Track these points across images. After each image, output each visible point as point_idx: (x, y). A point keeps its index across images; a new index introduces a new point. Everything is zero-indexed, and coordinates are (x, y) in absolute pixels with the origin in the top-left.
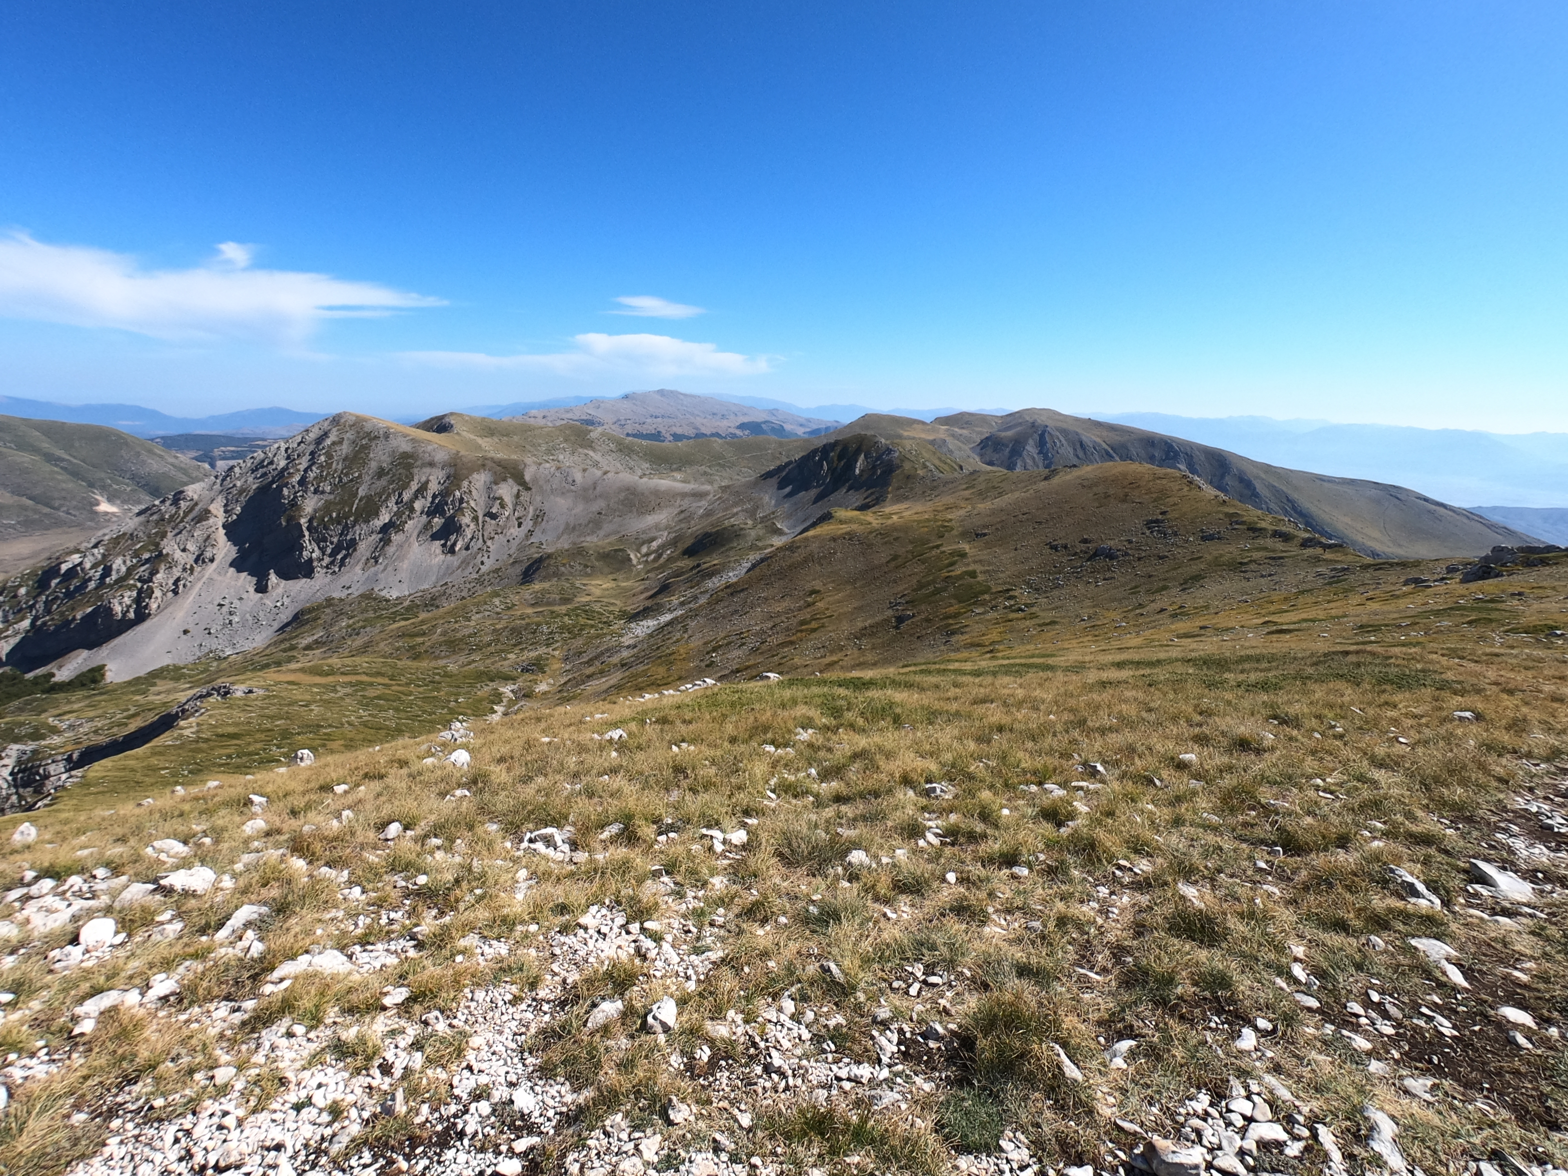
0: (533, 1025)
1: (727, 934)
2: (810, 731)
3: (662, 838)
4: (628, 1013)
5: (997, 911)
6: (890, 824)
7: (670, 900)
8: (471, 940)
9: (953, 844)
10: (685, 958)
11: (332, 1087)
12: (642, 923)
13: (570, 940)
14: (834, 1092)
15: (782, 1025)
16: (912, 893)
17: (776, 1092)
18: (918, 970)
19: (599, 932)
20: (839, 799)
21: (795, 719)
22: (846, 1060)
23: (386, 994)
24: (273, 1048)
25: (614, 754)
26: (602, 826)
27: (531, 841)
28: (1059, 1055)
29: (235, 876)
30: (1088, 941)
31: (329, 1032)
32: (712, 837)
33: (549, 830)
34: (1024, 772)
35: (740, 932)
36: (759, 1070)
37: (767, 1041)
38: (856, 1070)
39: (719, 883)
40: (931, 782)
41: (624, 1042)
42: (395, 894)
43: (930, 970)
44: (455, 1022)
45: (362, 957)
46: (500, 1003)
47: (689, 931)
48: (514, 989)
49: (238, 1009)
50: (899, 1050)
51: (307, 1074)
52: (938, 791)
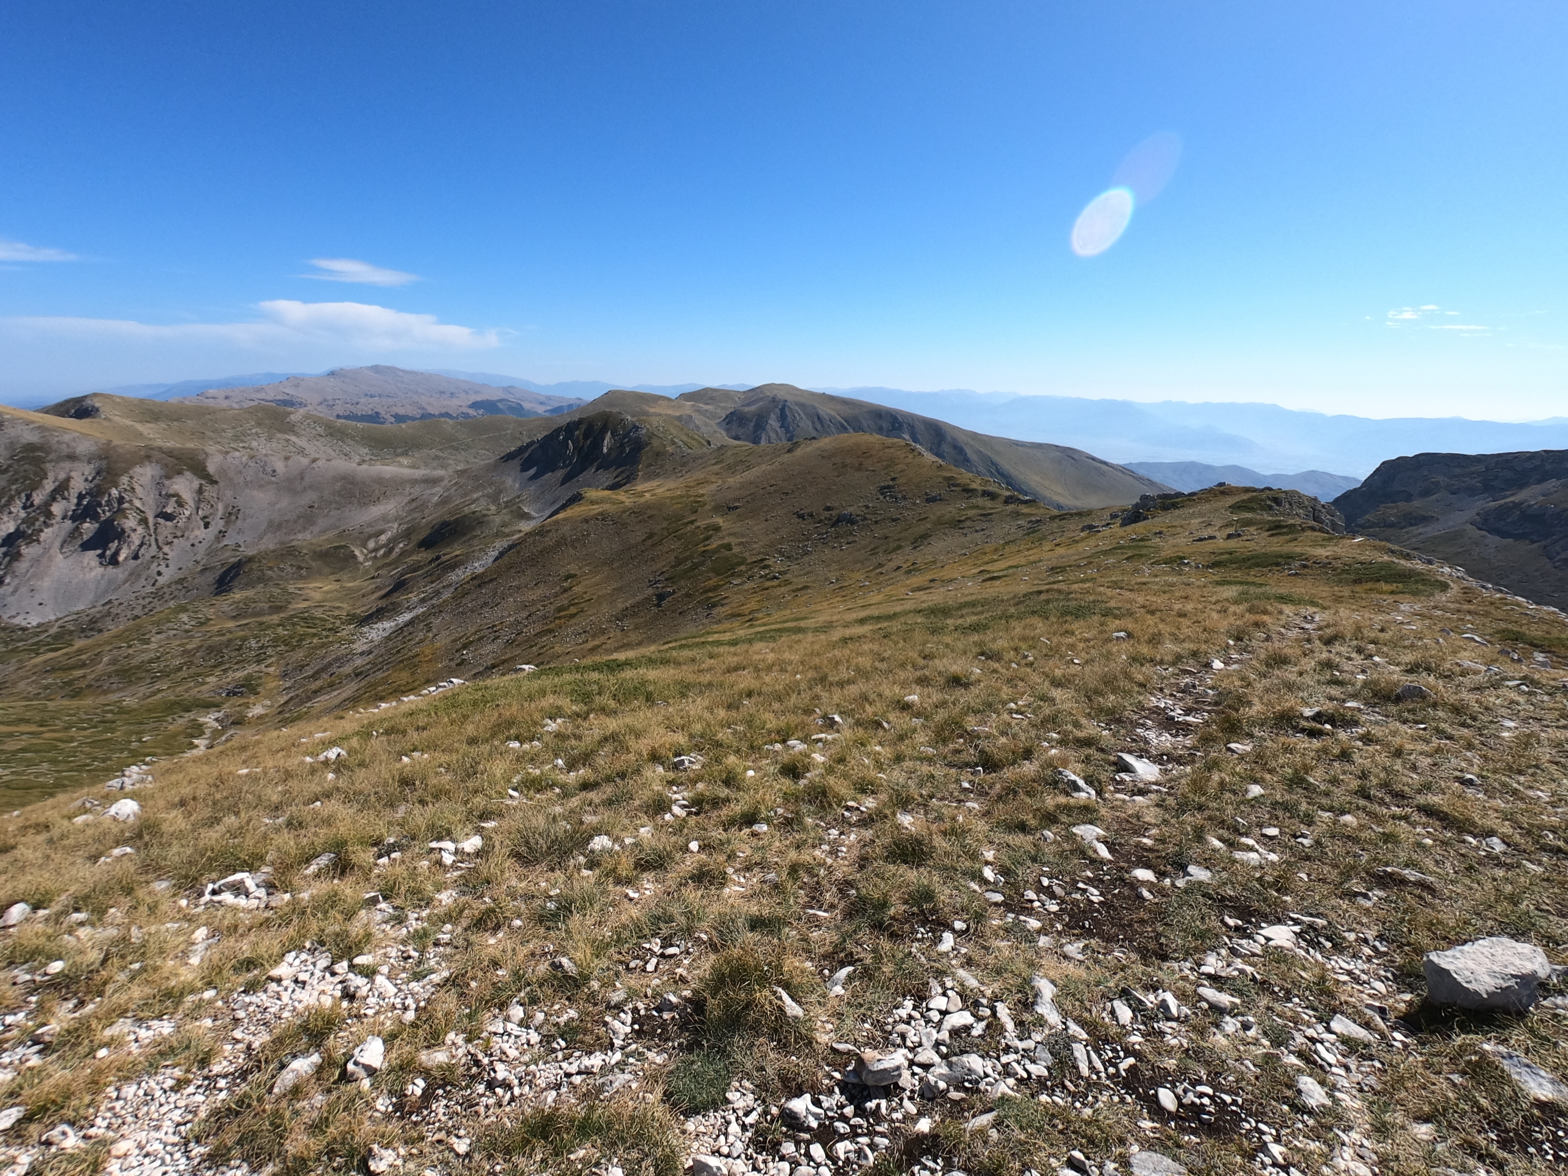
0: (203, 1108)
1: (453, 951)
2: (559, 721)
3: (384, 860)
4: (328, 1063)
5: (736, 871)
6: (637, 803)
7: (389, 927)
8: (122, 1027)
9: (697, 814)
10: (404, 987)
12: (351, 960)
13: (260, 998)
14: (564, 1090)
15: (509, 1035)
16: (655, 868)
17: (500, 1106)
18: (655, 945)
19: (296, 981)
20: (586, 786)
21: (541, 710)
22: (577, 1054)
25: (331, 776)
26: (308, 861)
27: (214, 892)
28: (780, 998)
30: (818, 883)
32: (441, 849)
33: (238, 876)
34: (769, 732)
35: (469, 944)
36: (481, 1089)
37: (491, 1055)
38: (586, 1062)
39: (446, 898)
40: (680, 755)
41: (319, 1099)
42: (14, 993)
43: (667, 943)
44: (92, 1132)
46: (158, 1093)
47: (409, 957)
48: (178, 1073)
50: (633, 1029)
52: (686, 762)
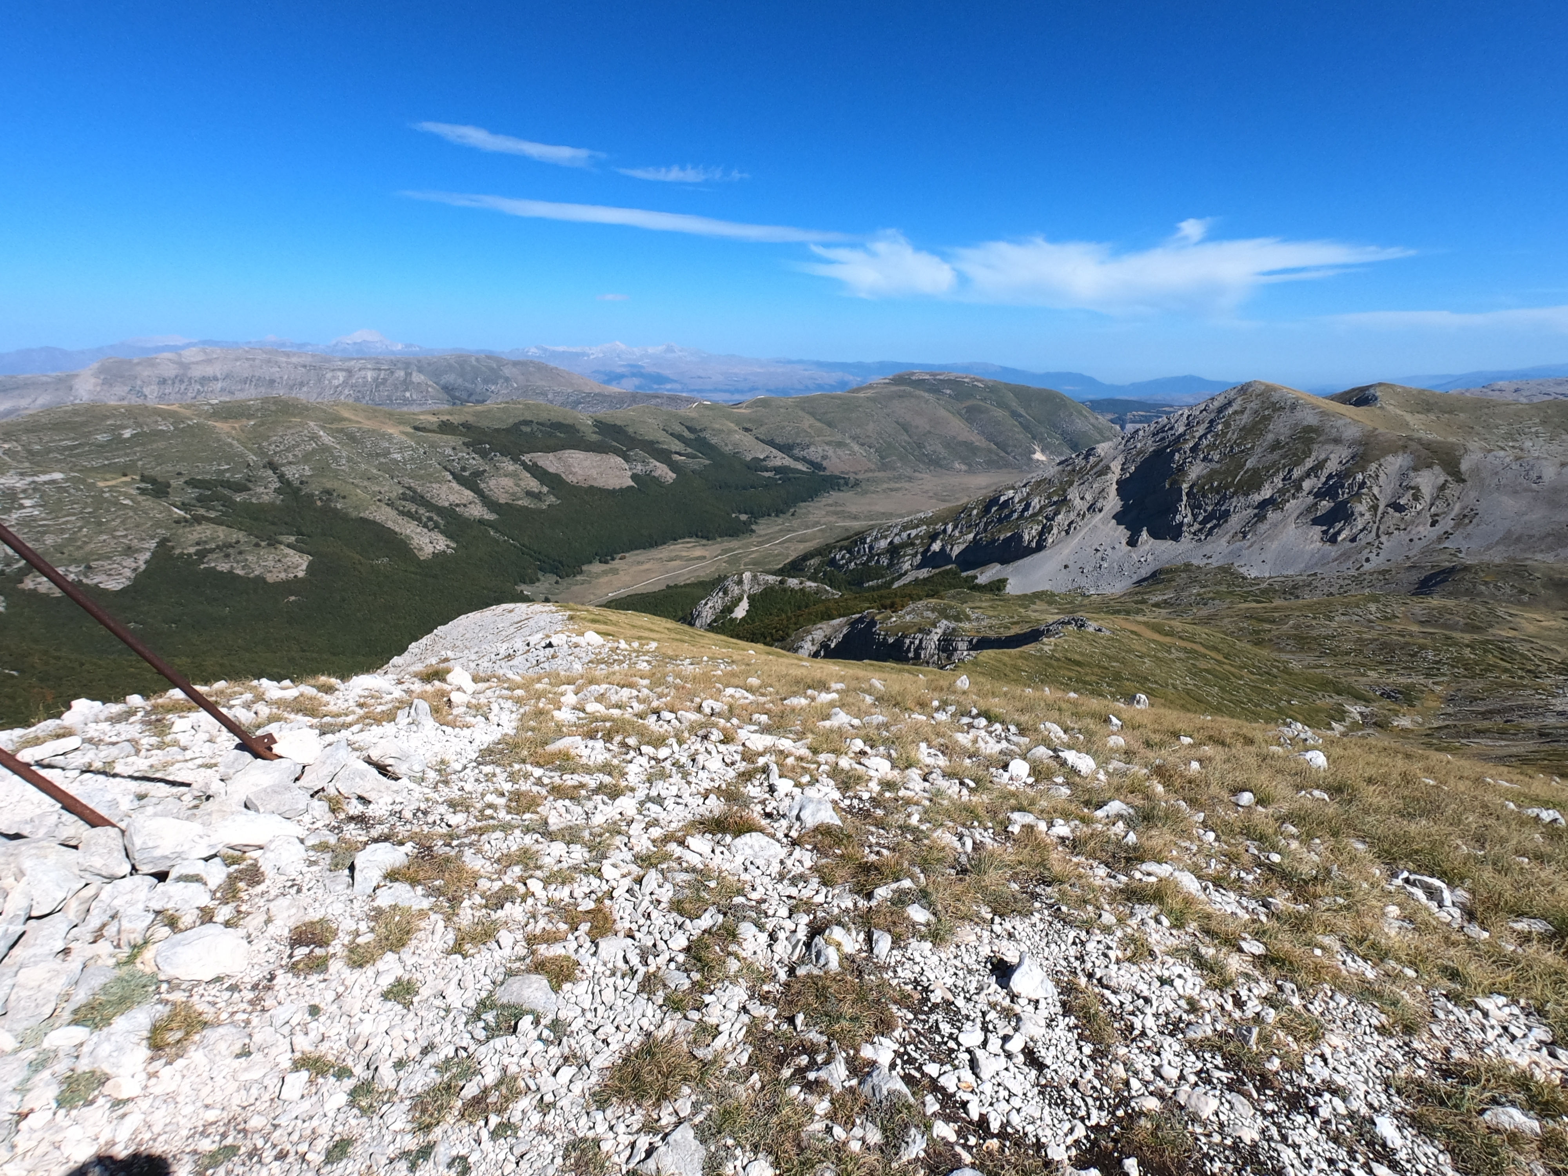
0: (1403, 1068)
4: (1550, 1142)
8: (1331, 942)
11: (1190, 985)
23: (1244, 939)
24: (1143, 922)
25: (1542, 838)
27: (1408, 882)
29: (1107, 773)
31: (1189, 939)
33: (1436, 882)
42: (1246, 858)
44: (1310, 1007)
45: (1215, 896)
46: (1365, 1022)
48: (1384, 1019)
49: (1114, 877)
51: (1170, 961)
